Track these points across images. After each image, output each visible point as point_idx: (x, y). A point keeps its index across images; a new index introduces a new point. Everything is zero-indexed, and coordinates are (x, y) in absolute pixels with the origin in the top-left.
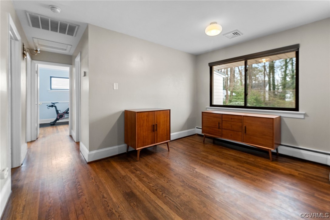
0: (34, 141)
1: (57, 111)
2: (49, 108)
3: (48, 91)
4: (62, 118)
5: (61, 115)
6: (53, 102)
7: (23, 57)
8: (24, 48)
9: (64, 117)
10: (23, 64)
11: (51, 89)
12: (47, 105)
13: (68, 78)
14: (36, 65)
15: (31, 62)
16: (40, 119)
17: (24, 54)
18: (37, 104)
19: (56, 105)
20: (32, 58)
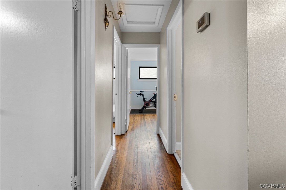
0: (124, 134)
1: (144, 99)
2: (138, 96)
3: (138, 80)
4: (148, 106)
5: (147, 103)
6: (141, 91)
9: (150, 105)
11: (140, 78)
12: (137, 93)
13: (156, 67)
14: (126, 49)
15: (122, 46)
17: (106, 21)
19: (143, 93)
20: (122, 42)
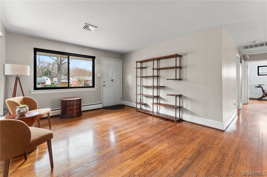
5: (266, 94)
7: (241, 63)
8: (241, 59)
10: (241, 65)
11: (258, 75)
12: (255, 86)
14: (247, 63)
15: (244, 62)
16: (249, 95)
17: (241, 62)
18: (248, 85)
20: (245, 61)
